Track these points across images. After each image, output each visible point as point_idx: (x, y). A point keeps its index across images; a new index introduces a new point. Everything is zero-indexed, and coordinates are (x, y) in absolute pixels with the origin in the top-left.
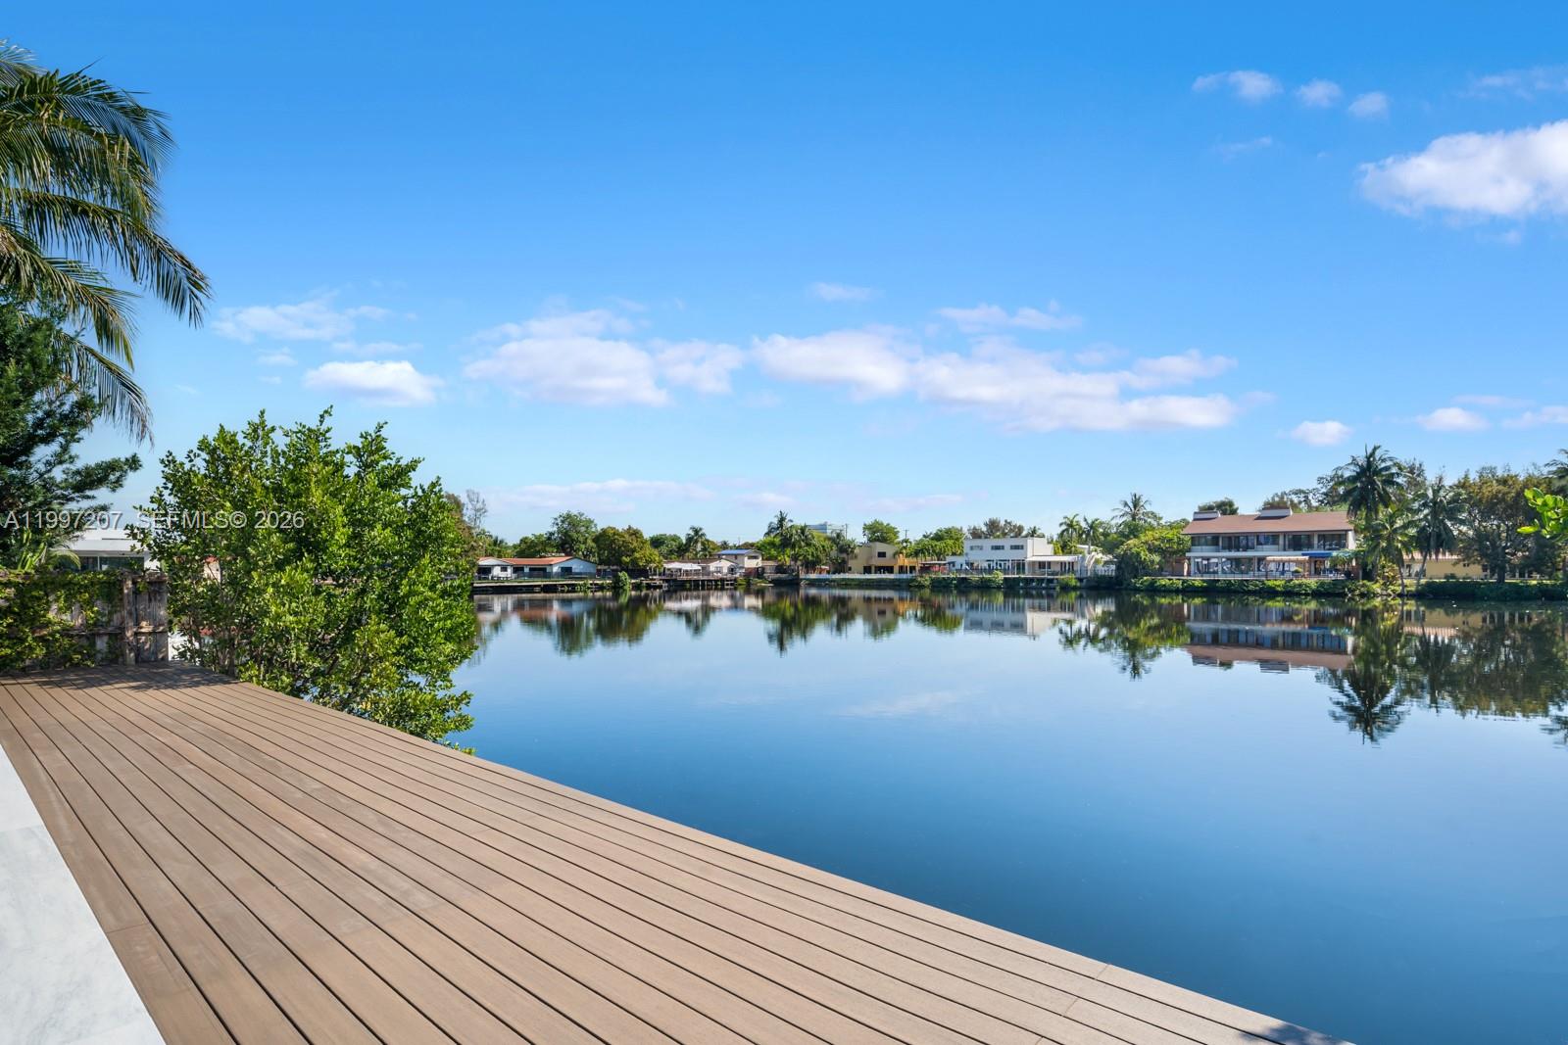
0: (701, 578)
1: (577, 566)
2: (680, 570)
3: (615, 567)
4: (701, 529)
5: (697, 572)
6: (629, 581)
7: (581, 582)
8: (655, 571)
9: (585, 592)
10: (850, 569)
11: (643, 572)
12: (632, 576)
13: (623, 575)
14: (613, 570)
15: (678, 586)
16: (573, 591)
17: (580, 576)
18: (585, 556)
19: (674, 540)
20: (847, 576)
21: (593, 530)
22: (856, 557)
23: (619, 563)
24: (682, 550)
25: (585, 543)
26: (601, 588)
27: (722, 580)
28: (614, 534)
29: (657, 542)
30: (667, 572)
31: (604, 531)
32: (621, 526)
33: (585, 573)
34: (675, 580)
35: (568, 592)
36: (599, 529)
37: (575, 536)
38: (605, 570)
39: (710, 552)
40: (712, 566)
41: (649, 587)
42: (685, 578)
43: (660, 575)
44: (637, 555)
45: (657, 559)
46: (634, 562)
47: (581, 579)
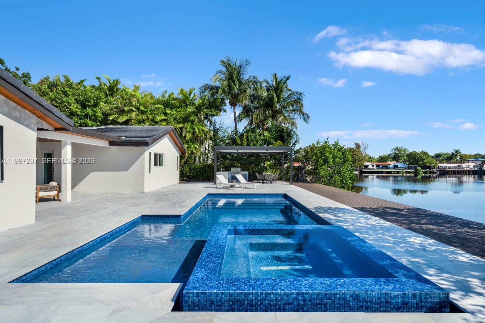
0: (457, 170)
1: (400, 165)
2: (446, 167)
3: (416, 165)
4: (459, 150)
5: (455, 167)
6: (421, 170)
7: (401, 171)
8: (434, 167)
9: (403, 174)
11: (429, 167)
12: (423, 169)
13: (419, 168)
14: (415, 167)
15: (444, 173)
16: (398, 173)
17: (401, 168)
18: (404, 162)
19: (446, 155)
21: (407, 152)
23: (418, 164)
24: (449, 158)
25: (403, 157)
26: (409, 173)
27: (469, 171)
28: (415, 154)
29: (438, 156)
30: (440, 167)
31: (411, 153)
32: (418, 151)
33: (403, 168)
34: (444, 171)
35: (396, 174)
36: (409, 152)
37: (399, 155)
38: (411, 167)
39: (464, 159)
40: (464, 165)
41: (430, 173)
42: (449, 170)
43: (436, 168)
44: (425, 161)
45: (435, 162)
46: (424, 163)
47: (401, 169)
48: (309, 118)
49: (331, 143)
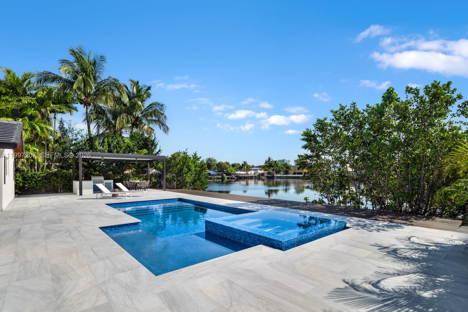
0: (246, 176)
1: (212, 172)
2: (240, 174)
3: (222, 173)
4: (246, 162)
5: (245, 174)
6: (226, 177)
7: (213, 177)
8: (233, 174)
9: (214, 179)
10: (289, 173)
11: (230, 174)
12: (227, 176)
13: (224, 175)
14: (222, 174)
15: (239, 178)
16: (211, 179)
17: (213, 175)
18: (214, 170)
19: (238, 165)
20: (288, 175)
21: (216, 162)
22: (291, 170)
23: (223, 172)
24: (241, 168)
25: (214, 166)
26: (218, 178)
27: (252, 177)
28: (222, 164)
29: (233, 165)
30: (236, 174)
31: (219, 163)
32: (224, 162)
33: (214, 175)
34: (239, 176)
35: (210, 179)
36: (218, 162)
37: (211, 164)
38: (219, 174)
39: (249, 168)
40: (249, 173)
41: (231, 178)
42: (241, 176)
43: (234, 175)
44: (228, 169)
45: (234, 170)
46: (227, 171)
47: (213, 176)
48: (168, 129)
49: (190, 154)
